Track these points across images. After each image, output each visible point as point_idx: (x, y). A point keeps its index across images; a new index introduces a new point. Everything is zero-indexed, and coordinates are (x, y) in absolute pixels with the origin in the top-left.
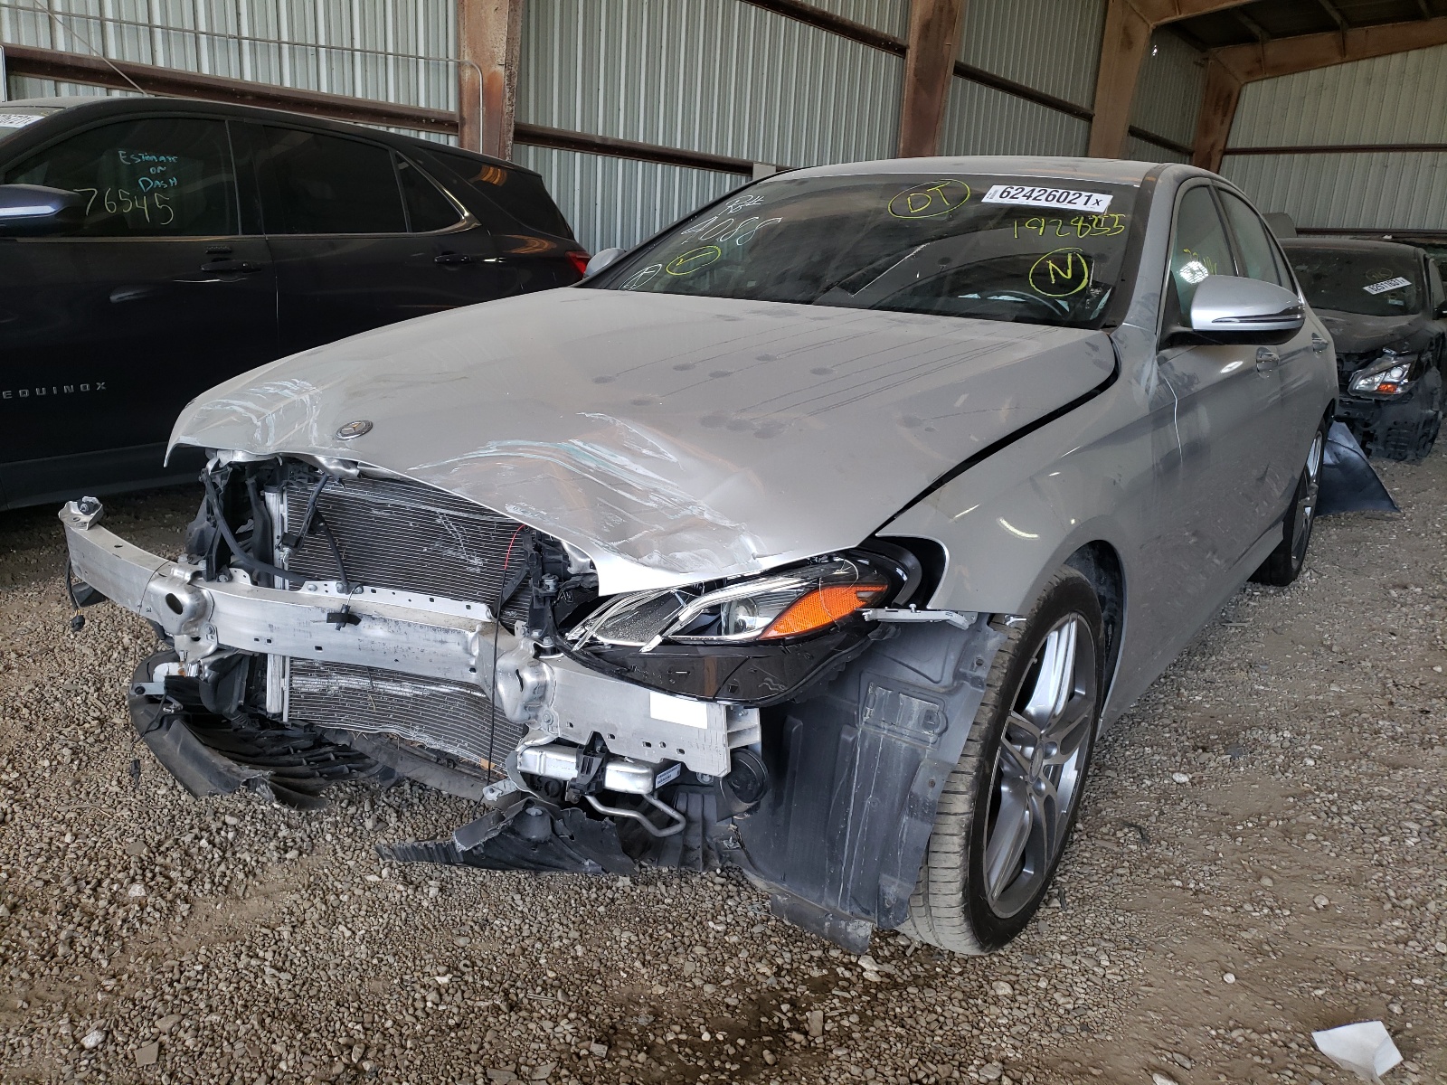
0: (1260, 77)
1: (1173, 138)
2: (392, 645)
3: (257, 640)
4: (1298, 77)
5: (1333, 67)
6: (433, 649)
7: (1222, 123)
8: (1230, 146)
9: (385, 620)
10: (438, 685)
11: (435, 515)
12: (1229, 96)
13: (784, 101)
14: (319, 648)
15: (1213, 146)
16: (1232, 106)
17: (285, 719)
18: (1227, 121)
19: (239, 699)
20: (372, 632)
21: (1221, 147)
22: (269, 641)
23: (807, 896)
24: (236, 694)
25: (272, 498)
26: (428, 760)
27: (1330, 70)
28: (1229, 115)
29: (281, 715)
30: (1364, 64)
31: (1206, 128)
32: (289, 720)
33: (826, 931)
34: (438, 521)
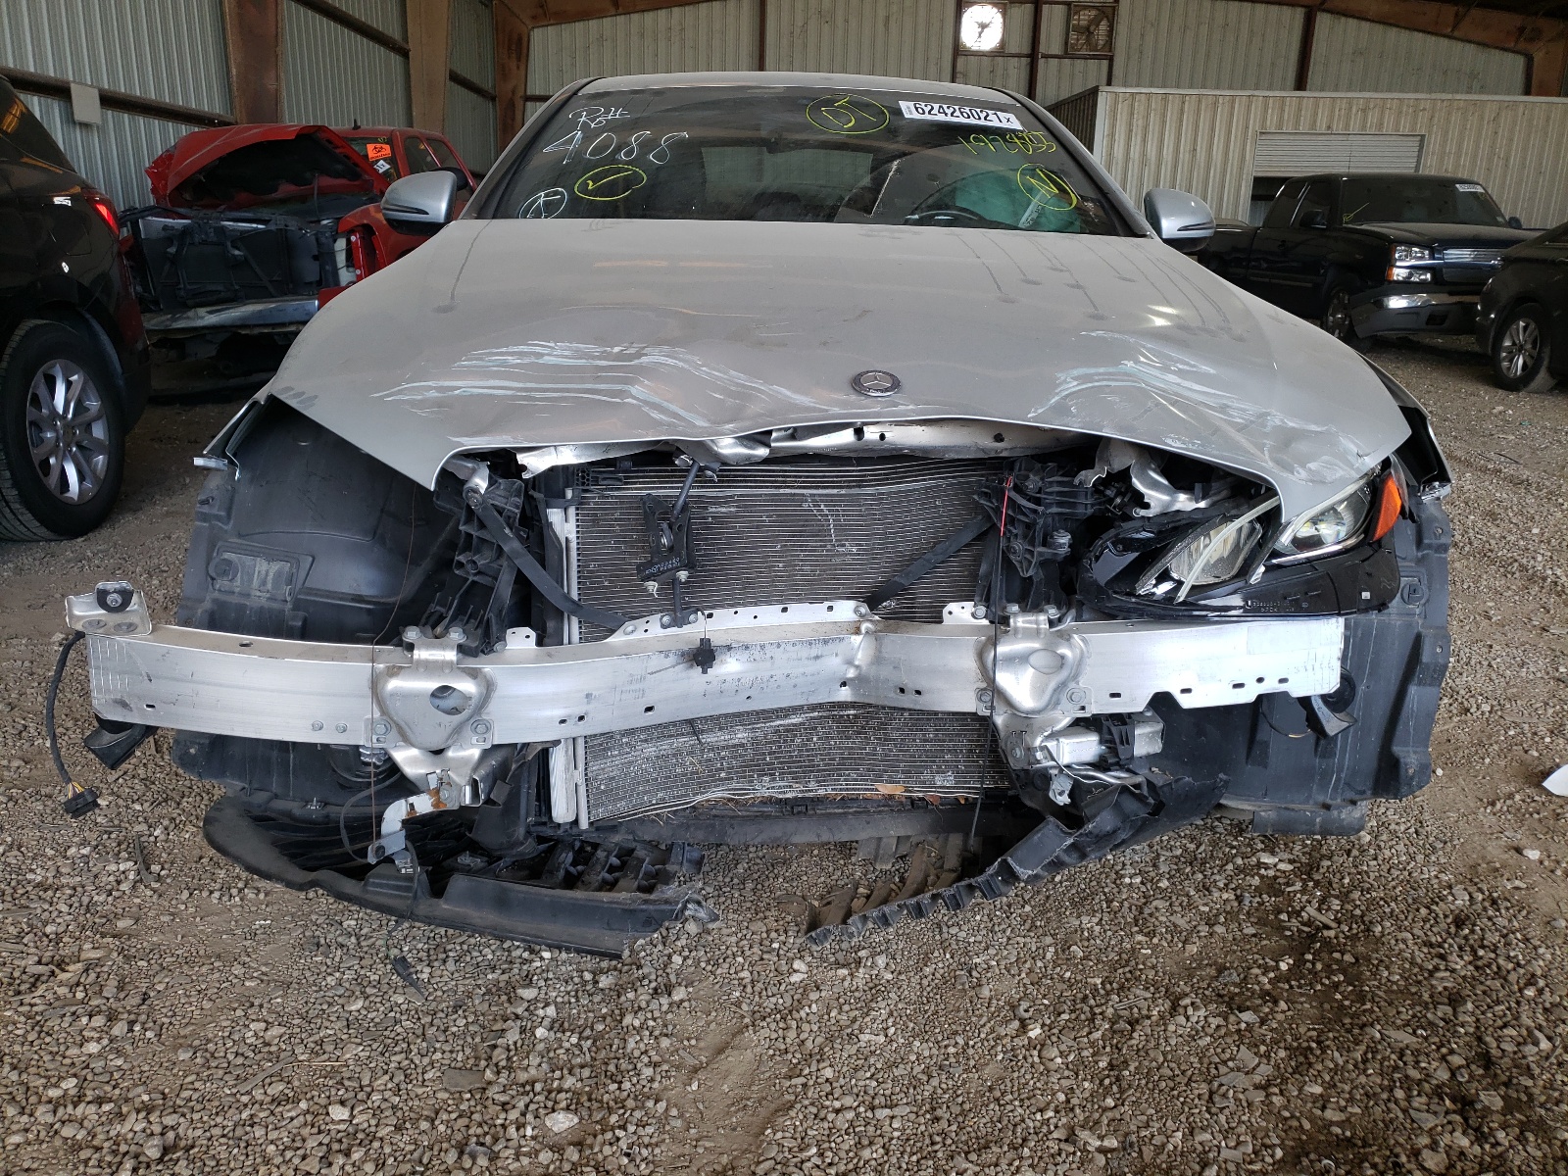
0: (546, 23)
1: (476, 79)
2: (746, 681)
3: (563, 721)
4: (579, 26)
5: (609, 19)
6: (802, 670)
7: (518, 68)
8: (529, 93)
9: (747, 648)
10: (786, 716)
11: (803, 498)
12: (520, 39)
13: (89, 23)
14: (649, 709)
15: (513, 92)
16: (525, 51)
17: (584, 824)
18: (523, 67)
19: (527, 815)
20: (728, 667)
21: (522, 93)
22: (581, 718)
23: (1293, 802)
24: (523, 812)
25: (555, 516)
26: (767, 817)
27: (607, 21)
28: (523, 60)
29: (576, 822)
30: (635, 17)
31: (503, 73)
32: (591, 824)
33: (1318, 827)
34: (805, 506)
